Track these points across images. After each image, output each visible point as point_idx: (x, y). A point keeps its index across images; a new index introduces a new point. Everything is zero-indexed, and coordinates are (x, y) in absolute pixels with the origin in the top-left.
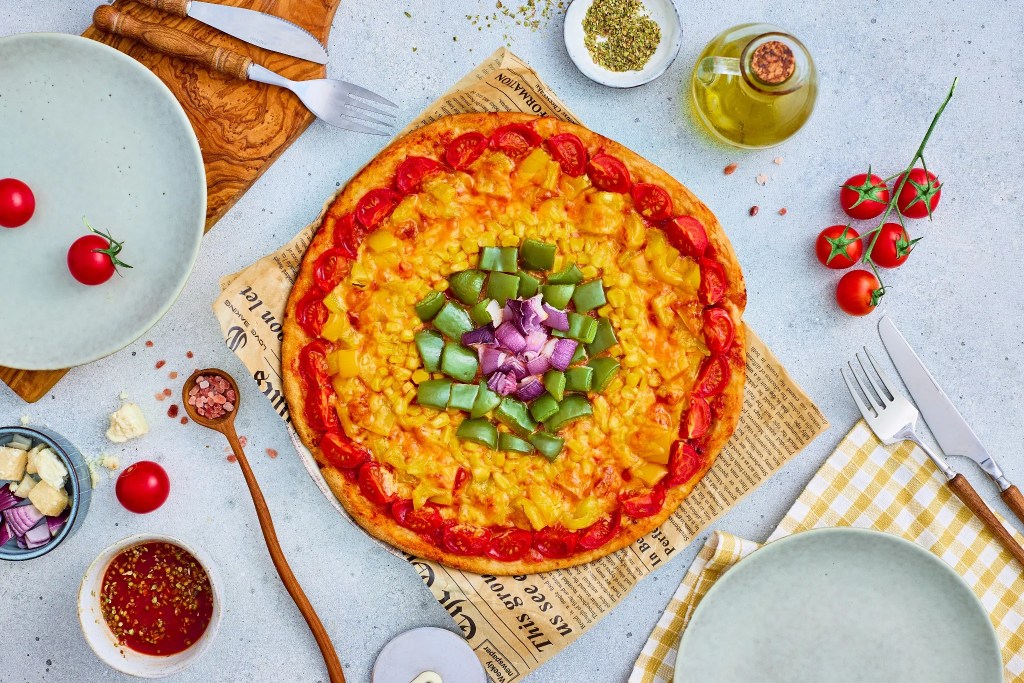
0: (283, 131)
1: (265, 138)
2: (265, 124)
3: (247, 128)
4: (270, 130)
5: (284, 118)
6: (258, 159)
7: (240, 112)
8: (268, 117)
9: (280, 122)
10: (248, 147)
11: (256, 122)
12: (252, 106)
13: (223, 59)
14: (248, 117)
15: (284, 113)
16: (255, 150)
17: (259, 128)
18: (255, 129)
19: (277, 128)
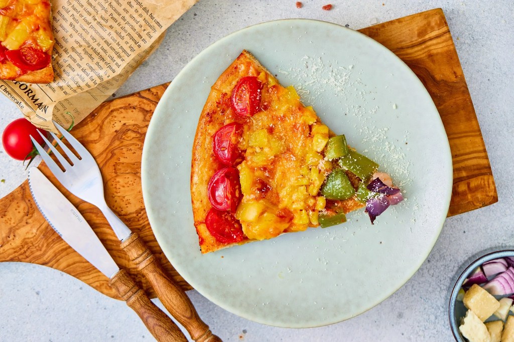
0: (112, 108)
1: (130, 111)
2: (123, 122)
3: (140, 127)
4: (122, 115)
5: (106, 118)
6: (143, 98)
7: (138, 143)
8: (118, 126)
9: (110, 117)
10: (147, 111)
11: (130, 127)
12: (126, 143)
13: (140, 259)
14: (134, 135)
15: (103, 122)
16: (143, 106)
17: (130, 122)
18: (133, 123)
19: (115, 114)
